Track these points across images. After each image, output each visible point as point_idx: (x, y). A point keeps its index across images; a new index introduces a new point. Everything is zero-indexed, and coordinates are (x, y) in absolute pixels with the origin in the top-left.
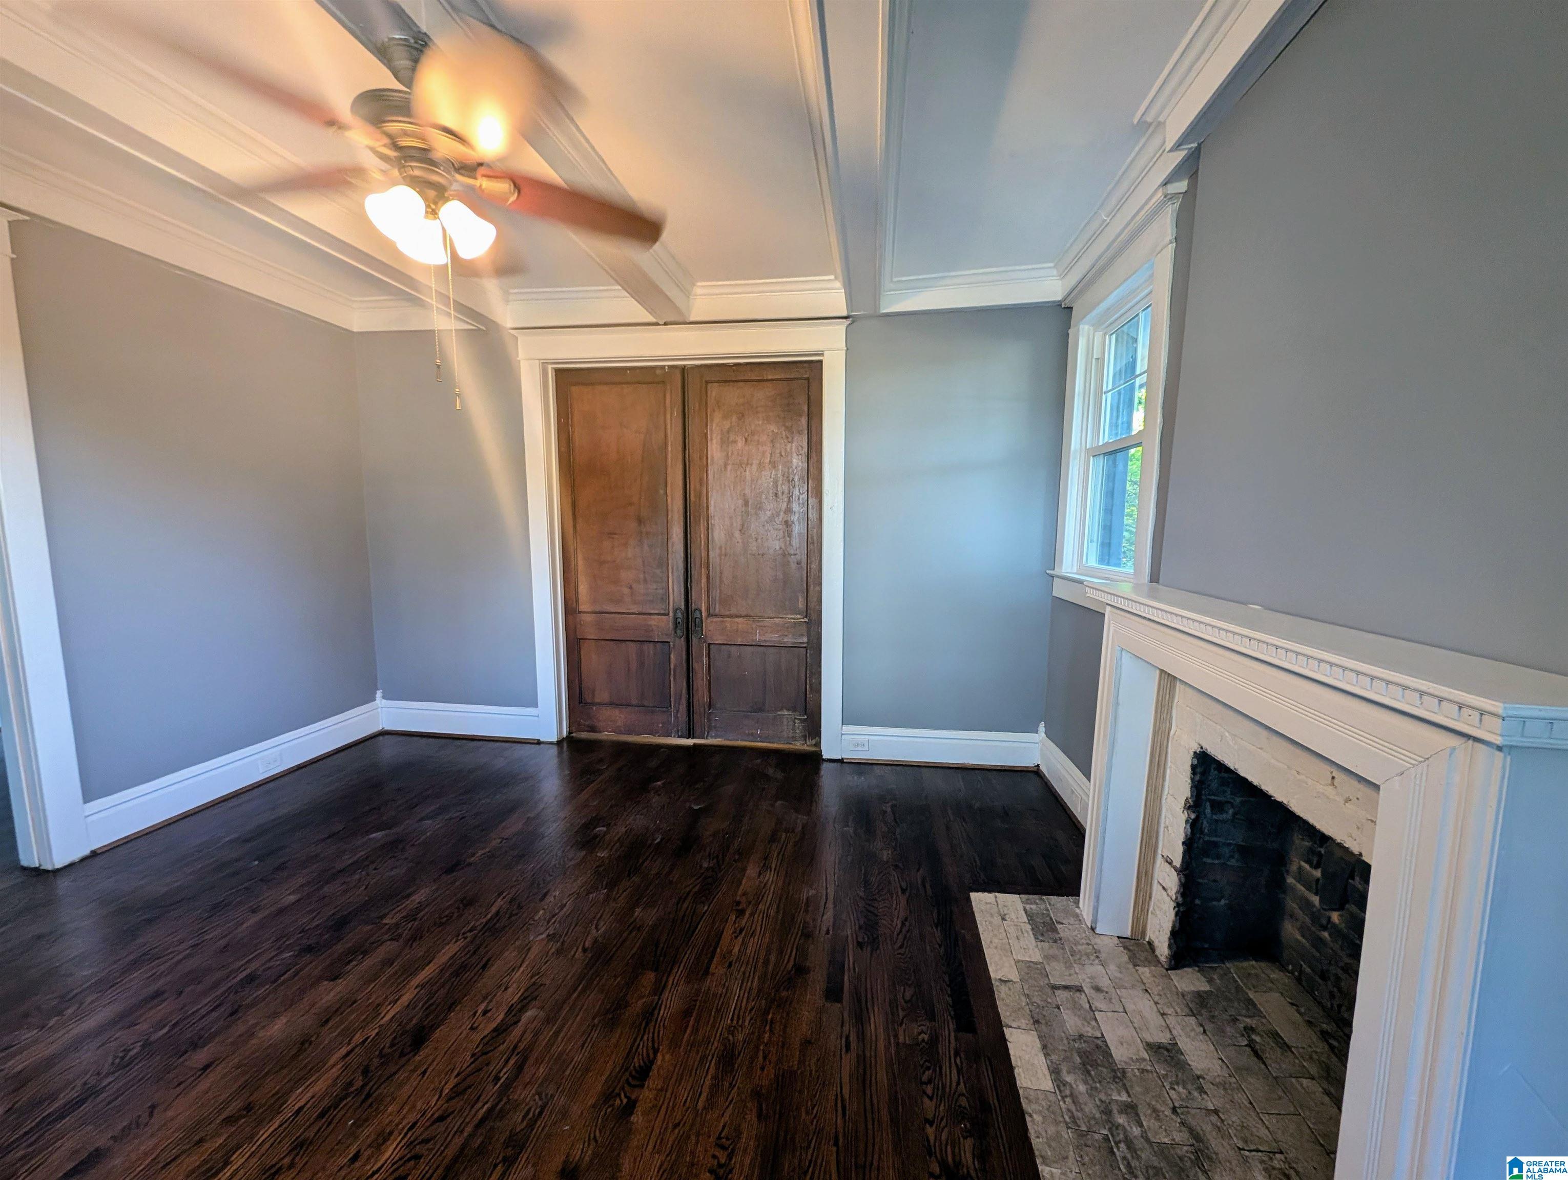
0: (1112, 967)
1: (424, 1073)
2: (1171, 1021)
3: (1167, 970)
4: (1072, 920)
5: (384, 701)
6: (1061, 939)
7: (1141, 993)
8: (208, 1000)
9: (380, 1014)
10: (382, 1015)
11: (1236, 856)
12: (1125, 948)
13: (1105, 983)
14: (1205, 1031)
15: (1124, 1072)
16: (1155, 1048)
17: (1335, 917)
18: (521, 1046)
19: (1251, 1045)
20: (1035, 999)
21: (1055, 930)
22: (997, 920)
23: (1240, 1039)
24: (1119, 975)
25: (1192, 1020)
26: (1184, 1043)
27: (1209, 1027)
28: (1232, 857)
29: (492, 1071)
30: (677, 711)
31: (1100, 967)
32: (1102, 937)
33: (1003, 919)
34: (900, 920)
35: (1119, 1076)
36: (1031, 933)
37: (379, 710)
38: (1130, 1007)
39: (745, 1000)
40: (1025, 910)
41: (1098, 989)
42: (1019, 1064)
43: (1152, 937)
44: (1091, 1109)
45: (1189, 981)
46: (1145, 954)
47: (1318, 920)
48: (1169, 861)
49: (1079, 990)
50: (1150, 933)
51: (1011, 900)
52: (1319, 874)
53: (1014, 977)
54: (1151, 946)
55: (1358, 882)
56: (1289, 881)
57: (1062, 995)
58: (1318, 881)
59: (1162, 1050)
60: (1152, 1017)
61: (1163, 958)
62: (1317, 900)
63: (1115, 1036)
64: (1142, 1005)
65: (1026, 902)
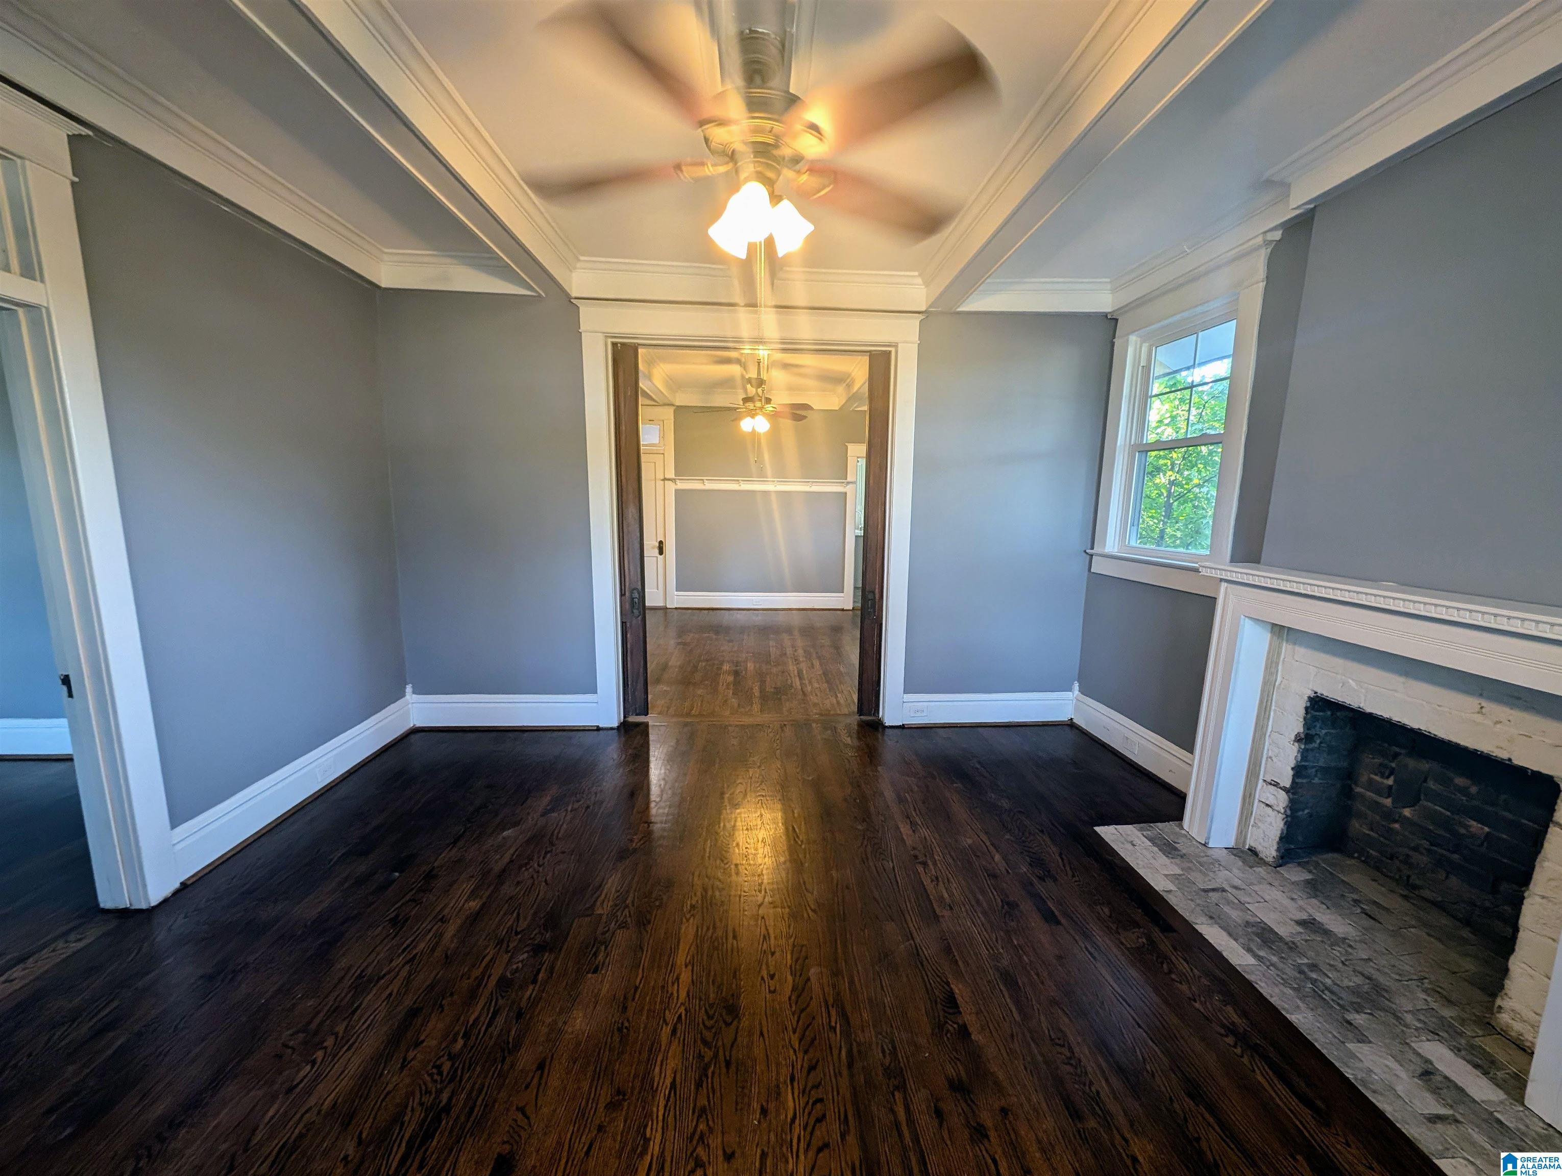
0: (1235, 871)
1: (762, 1034)
2: (1301, 903)
3: (1275, 867)
4: (1184, 839)
5: (414, 695)
6: (1185, 855)
7: (1268, 887)
8: (479, 1007)
9: (672, 994)
10: (675, 995)
11: (1319, 775)
12: (1235, 855)
13: (1237, 882)
14: (1328, 908)
15: (1293, 943)
16: (1301, 923)
17: (1407, 812)
18: (831, 1001)
19: (1364, 912)
20: (1198, 901)
21: (1176, 849)
22: (1129, 846)
23: (1354, 909)
24: (1244, 876)
25: (1314, 901)
26: (1319, 917)
27: (1329, 903)
28: (1316, 776)
29: (823, 1023)
31: (1227, 872)
32: (1214, 850)
33: (1134, 845)
34: (1057, 855)
35: (1292, 947)
36: (1160, 853)
37: (410, 706)
38: (1267, 898)
39: (985, 933)
40: (1143, 834)
41: (1236, 888)
42: (1222, 949)
43: (1253, 845)
44: (1291, 972)
45: (1295, 874)
46: (1252, 859)
47: (1389, 816)
48: (1276, 785)
49: (1224, 890)
50: (1250, 842)
51: (1129, 830)
52: (1390, 782)
53: (1172, 887)
54: (1253, 851)
55: (1431, 784)
56: (1358, 790)
57: (1214, 896)
58: (1390, 787)
59: (1309, 924)
60: (1287, 902)
61: (1270, 860)
62: (1388, 802)
63: (1270, 919)
64: (1274, 894)
65: (1141, 830)
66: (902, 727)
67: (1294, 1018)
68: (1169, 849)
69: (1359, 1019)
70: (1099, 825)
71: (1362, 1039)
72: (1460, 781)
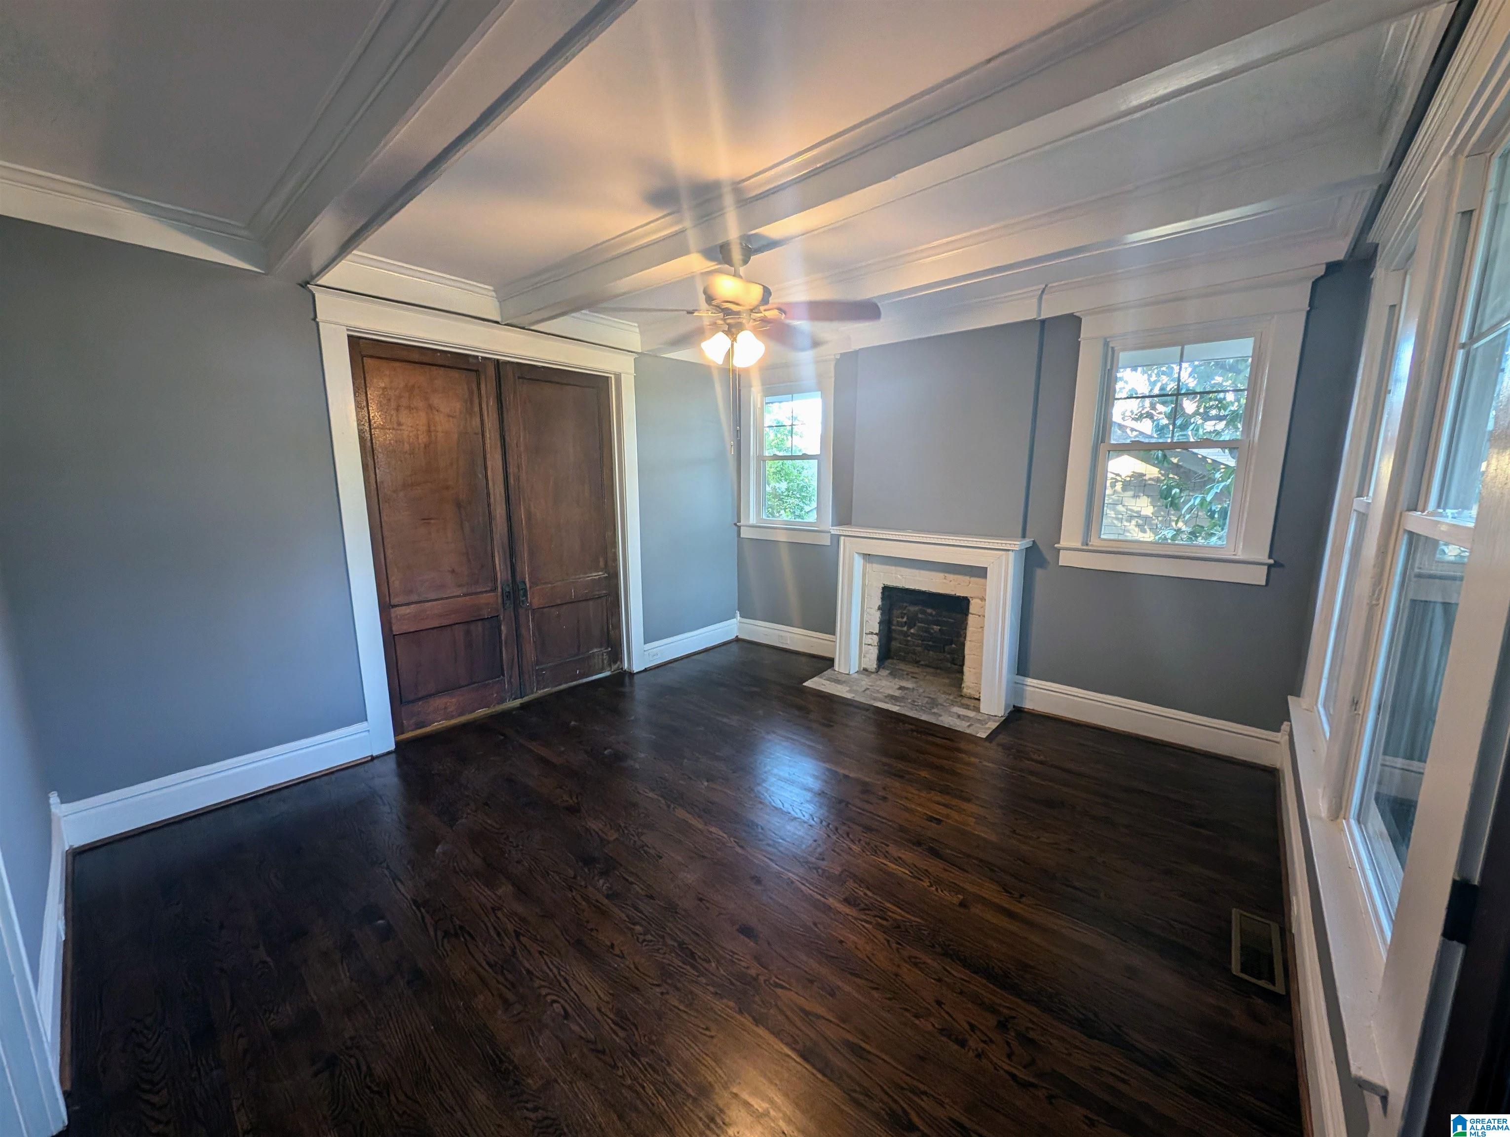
2: (892, 682)
3: (877, 673)
4: (843, 674)
7: (878, 679)
12: (860, 673)
13: (870, 684)
15: (903, 696)
16: (898, 689)
17: (912, 631)
20: (865, 696)
21: (842, 680)
25: (896, 680)
26: (903, 685)
27: (902, 679)
30: (511, 677)
31: (864, 682)
32: (854, 674)
33: (821, 684)
35: (903, 698)
36: (837, 684)
37: (61, 820)
40: (824, 678)
43: (865, 666)
44: (910, 706)
45: (884, 673)
46: (866, 673)
47: (906, 634)
48: (872, 633)
49: (868, 689)
50: (863, 666)
51: (815, 679)
52: (905, 619)
53: (853, 695)
54: (865, 670)
55: (920, 616)
56: (893, 627)
57: (868, 692)
58: (906, 622)
59: (901, 688)
60: (889, 684)
61: (874, 670)
62: (905, 629)
63: (891, 692)
64: (884, 683)
65: (821, 677)
66: (645, 670)
67: (922, 718)
68: (837, 681)
69: (935, 710)
70: (804, 682)
71: (941, 716)
72: (929, 611)
